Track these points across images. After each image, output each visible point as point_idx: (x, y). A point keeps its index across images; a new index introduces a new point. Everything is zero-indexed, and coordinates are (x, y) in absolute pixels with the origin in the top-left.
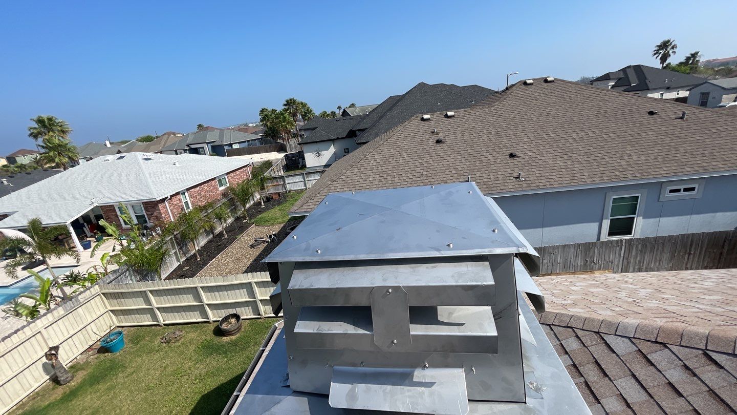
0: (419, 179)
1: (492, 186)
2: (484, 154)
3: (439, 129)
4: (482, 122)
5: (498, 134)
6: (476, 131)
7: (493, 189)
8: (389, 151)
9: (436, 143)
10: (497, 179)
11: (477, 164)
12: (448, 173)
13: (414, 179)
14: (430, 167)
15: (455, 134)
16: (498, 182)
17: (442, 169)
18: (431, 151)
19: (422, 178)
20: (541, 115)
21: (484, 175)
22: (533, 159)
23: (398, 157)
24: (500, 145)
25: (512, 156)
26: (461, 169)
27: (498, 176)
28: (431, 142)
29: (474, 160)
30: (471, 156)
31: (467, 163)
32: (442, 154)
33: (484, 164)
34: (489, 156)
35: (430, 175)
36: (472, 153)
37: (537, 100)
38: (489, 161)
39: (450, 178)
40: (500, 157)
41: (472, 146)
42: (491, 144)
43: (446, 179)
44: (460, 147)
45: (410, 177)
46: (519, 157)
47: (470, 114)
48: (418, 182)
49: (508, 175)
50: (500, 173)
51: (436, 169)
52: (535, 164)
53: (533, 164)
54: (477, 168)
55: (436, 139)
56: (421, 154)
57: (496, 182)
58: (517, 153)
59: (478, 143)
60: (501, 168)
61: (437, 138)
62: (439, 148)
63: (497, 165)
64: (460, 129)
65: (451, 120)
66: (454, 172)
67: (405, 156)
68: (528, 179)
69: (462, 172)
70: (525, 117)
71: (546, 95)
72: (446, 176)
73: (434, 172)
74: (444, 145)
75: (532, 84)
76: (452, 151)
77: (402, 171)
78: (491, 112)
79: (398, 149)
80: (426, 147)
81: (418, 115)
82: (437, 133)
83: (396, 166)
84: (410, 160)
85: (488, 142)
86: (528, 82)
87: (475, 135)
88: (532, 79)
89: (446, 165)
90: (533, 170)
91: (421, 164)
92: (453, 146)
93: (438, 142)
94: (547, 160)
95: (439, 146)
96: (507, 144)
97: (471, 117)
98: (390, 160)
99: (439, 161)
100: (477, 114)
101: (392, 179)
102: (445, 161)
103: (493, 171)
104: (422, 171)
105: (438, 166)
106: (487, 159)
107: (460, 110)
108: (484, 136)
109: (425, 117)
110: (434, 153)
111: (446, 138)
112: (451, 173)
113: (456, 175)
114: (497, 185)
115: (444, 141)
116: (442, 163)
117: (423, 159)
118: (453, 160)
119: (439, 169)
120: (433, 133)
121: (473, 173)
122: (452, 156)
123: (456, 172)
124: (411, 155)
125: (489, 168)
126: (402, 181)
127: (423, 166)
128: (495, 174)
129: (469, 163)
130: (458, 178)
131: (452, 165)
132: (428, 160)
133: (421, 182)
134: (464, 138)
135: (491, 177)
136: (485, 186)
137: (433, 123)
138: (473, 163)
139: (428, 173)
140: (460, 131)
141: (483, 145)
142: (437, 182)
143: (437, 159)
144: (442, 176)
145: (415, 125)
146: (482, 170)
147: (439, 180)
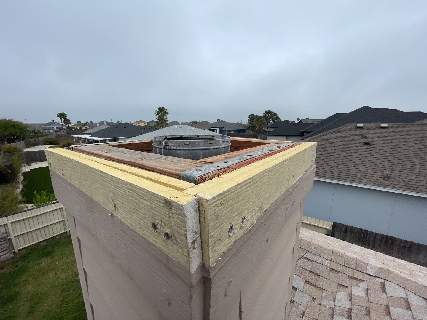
0: (340, 166)
1: (412, 186)
2: (411, 160)
3: (368, 135)
4: (416, 135)
6: (407, 141)
7: (412, 188)
8: (321, 144)
9: (363, 144)
10: (420, 181)
11: (400, 166)
12: (367, 167)
13: (335, 165)
14: (352, 160)
15: (383, 140)
16: (420, 184)
17: (363, 162)
18: (356, 149)
19: (342, 166)
21: (406, 175)
23: (327, 148)
26: (382, 166)
27: (421, 179)
28: (359, 142)
29: (398, 162)
30: (395, 158)
31: (389, 163)
32: (366, 153)
33: (408, 167)
34: (416, 162)
35: (350, 165)
36: (397, 157)
38: (414, 166)
39: (369, 171)
41: (400, 152)
42: (422, 153)
43: (364, 170)
44: (387, 151)
45: (333, 163)
47: (404, 127)
48: (338, 168)
50: (425, 178)
51: (357, 162)
54: (399, 168)
55: (365, 141)
56: (347, 150)
57: (418, 184)
59: (405, 150)
62: (364, 148)
63: (424, 171)
64: (391, 137)
65: (383, 130)
66: (375, 167)
67: (333, 149)
69: (383, 169)
72: (365, 168)
73: (355, 164)
74: (371, 147)
76: (376, 152)
77: (327, 158)
79: (328, 143)
80: (353, 145)
81: (352, 123)
82: (366, 137)
84: (336, 152)
85: (419, 151)
87: (405, 144)
89: (368, 161)
91: (345, 156)
92: (379, 149)
95: (365, 147)
97: (405, 130)
98: (320, 149)
99: (362, 157)
100: (412, 128)
102: (367, 158)
103: (417, 175)
104: (345, 161)
105: (360, 160)
106: (413, 164)
107: (394, 124)
108: (415, 146)
109: (359, 125)
110: (359, 150)
111: (374, 142)
112: (370, 167)
113: (376, 170)
114: (418, 186)
115: (372, 144)
116: (364, 159)
117: (347, 153)
118: (376, 158)
119: (360, 162)
120: (363, 137)
121: (393, 172)
122: (376, 156)
123: (376, 168)
124: (337, 149)
125: (413, 172)
126: (325, 164)
127: (346, 158)
128: (418, 177)
129: (392, 164)
130: (377, 172)
131: (373, 162)
132: (352, 155)
133: (341, 168)
134: (393, 145)
135: (413, 178)
136: (404, 184)
137: (364, 130)
138: (396, 164)
139: (348, 163)
140: (390, 139)
141: (412, 152)
142: (355, 171)
143: (360, 155)
144: (361, 168)
145: (347, 129)
146: (405, 171)
147: (358, 170)
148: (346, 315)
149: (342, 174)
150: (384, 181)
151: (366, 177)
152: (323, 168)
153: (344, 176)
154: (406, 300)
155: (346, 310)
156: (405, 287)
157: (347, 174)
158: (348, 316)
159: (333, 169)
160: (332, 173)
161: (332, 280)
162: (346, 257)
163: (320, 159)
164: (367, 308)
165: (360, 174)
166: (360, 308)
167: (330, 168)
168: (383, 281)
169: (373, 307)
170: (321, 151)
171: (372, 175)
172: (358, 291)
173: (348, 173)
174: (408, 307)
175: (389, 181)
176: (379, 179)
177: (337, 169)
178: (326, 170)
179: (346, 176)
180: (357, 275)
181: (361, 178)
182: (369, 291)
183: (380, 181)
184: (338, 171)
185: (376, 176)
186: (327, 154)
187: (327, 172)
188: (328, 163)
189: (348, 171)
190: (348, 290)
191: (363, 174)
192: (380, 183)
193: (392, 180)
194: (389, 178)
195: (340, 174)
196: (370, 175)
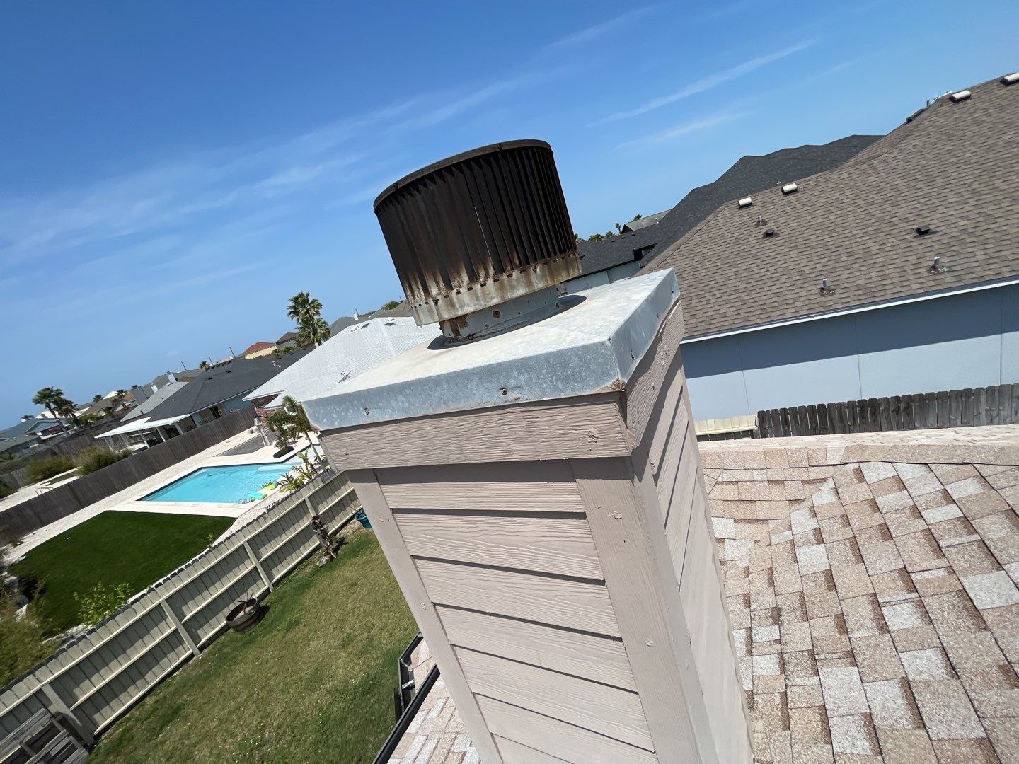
0: (734, 296)
1: (875, 290)
2: (858, 240)
3: (768, 216)
4: (854, 188)
5: (887, 203)
6: (842, 205)
7: (876, 294)
8: (683, 264)
9: (763, 238)
10: (886, 277)
11: (843, 259)
12: (784, 281)
13: (724, 298)
14: (753, 276)
15: (797, 217)
16: (889, 282)
17: (774, 275)
18: (753, 251)
19: (737, 295)
20: (991, 149)
21: (858, 273)
22: (971, 230)
23: (697, 270)
24: (893, 220)
25: (922, 233)
26: (810, 271)
27: (888, 272)
28: (755, 235)
29: (836, 253)
30: (830, 247)
31: (822, 261)
32: (774, 253)
33: (857, 256)
34: (870, 241)
35: (752, 288)
36: (832, 243)
37: (979, 123)
38: (867, 250)
39: (790, 288)
40: (893, 240)
41: (834, 231)
42: (874, 221)
43: (781, 290)
44: (810, 237)
45: (718, 296)
46: (935, 232)
47: (828, 180)
48: (732, 301)
49: (912, 267)
50: (894, 266)
51: (764, 278)
52: (974, 239)
53: (968, 240)
54: (841, 264)
55: (764, 231)
56: (737, 259)
57: (884, 283)
58: (931, 227)
59: (844, 225)
60: (895, 257)
61: (765, 229)
62: (767, 245)
63: (886, 254)
64: (809, 208)
65: (791, 198)
66: (798, 278)
67: (709, 266)
68: (955, 269)
69: (813, 275)
70: (952, 160)
71: (1001, 109)
72: (782, 285)
73: (760, 283)
74: (777, 239)
75: (968, 97)
76: (792, 245)
77: (704, 288)
78: (874, 168)
79: (697, 258)
80: (745, 247)
81: (730, 202)
82: (765, 223)
83: (694, 283)
84: (719, 271)
85: (868, 218)
86: (957, 96)
87: (839, 212)
88: (969, 90)
89: (782, 269)
90: (969, 250)
91: (737, 274)
92: (794, 238)
93: (769, 235)
94: (1004, 228)
95: (768, 243)
96: (908, 216)
97: (831, 185)
98: (684, 276)
99: (769, 265)
100: (843, 177)
101: (688, 303)
102: (779, 263)
103: (877, 265)
104: (739, 283)
105: (769, 273)
106: (864, 247)
107: (808, 178)
108: (858, 210)
109: (742, 202)
110: (759, 254)
111: (781, 228)
112: (791, 280)
113: (802, 281)
114: (885, 287)
115: (778, 232)
116: (773, 268)
117: (740, 266)
118: (796, 259)
119: (768, 277)
120: (758, 224)
121: (835, 274)
122: (793, 254)
123: (802, 278)
124: (719, 264)
125: (869, 262)
126: (705, 303)
127: (740, 276)
128: (881, 269)
129: (826, 259)
130: (805, 285)
131: (792, 267)
132: (749, 267)
133: (737, 300)
134: (817, 221)
135: (873, 274)
136: (860, 292)
137: (756, 208)
138: (834, 258)
139: (748, 285)
140: (809, 211)
141: (856, 225)
142: (765, 297)
143: (765, 263)
144: (774, 287)
145: (724, 219)
146: (854, 266)
147: (769, 293)
148: (813, 540)
149: (743, 311)
150: (823, 299)
151: (788, 302)
152: (704, 311)
153: (747, 315)
154: (898, 479)
155: (812, 533)
156: (892, 460)
157: (751, 309)
158: (817, 540)
159: (723, 307)
160: (724, 315)
161: (778, 498)
162: (789, 453)
163: (691, 295)
164: (842, 516)
165: (775, 299)
166: (832, 520)
167: (716, 308)
168: (856, 466)
169: (851, 510)
170: (687, 278)
171: (798, 295)
172: (823, 497)
173: (754, 305)
174: (903, 486)
175: (832, 295)
176: (812, 297)
177: (731, 305)
178: (710, 314)
179: (752, 314)
180: (815, 474)
181: (781, 308)
182: (839, 490)
183: (815, 301)
184: (734, 309)
185: (805, 293)
186: (702, 281)
187: (714, 317)
188: (708, 298)
189: (752, 301)
190: (807, 504)
191: (782, 298)
192: (816, 305)
193: (837, 292)
194: (830, 290)
195: (740, 312)
196: (795, 296)
